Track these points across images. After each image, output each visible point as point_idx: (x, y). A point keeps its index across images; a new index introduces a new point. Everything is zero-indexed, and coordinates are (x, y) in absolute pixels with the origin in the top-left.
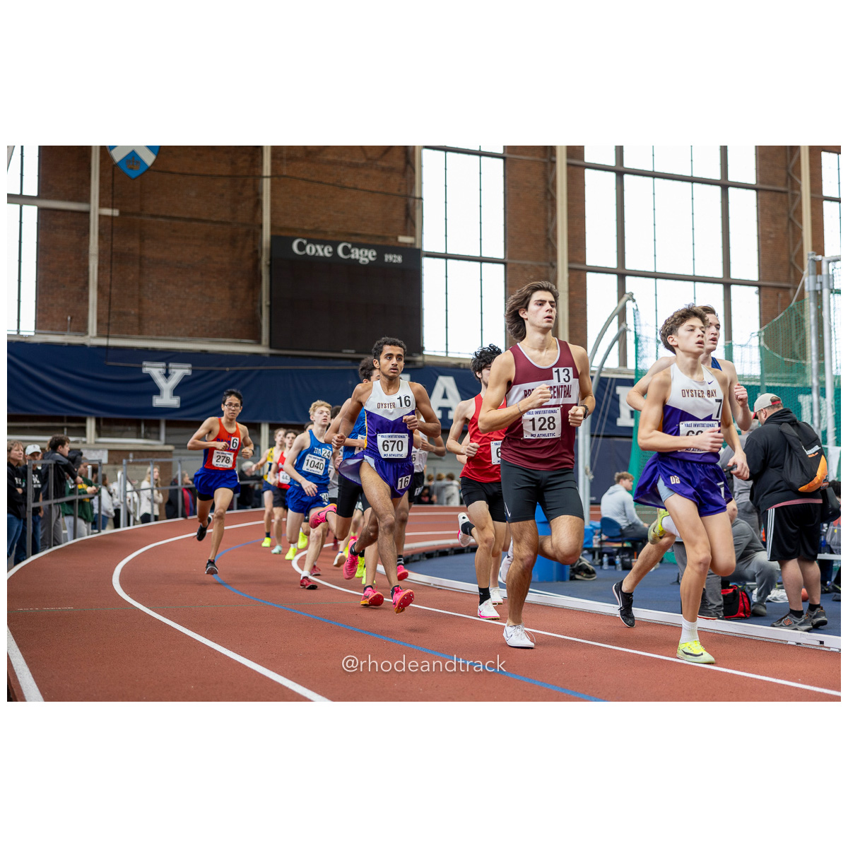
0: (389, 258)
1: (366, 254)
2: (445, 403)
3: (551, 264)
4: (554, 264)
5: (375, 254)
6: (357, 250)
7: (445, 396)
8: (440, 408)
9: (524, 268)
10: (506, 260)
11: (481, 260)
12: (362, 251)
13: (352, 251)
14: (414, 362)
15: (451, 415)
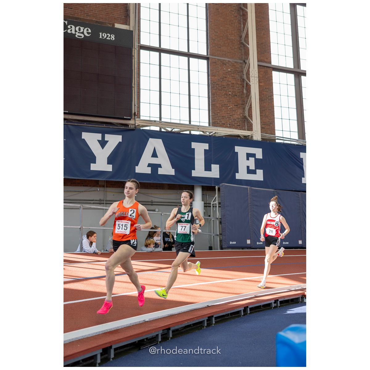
0: (103, 35)
1: (82, 31)
2: (154, 161)
3: (244, 61)
4: (246, 61)
5: (90, 31)
6: (73, 27)
7: (154, 155)
8: (149, 165)
9: (223, 63)
10: (209, 56)
11: (189, 55)
12: (77, 28)
13: (69, 27)
14: (127, 125)
15: (161, 171)
